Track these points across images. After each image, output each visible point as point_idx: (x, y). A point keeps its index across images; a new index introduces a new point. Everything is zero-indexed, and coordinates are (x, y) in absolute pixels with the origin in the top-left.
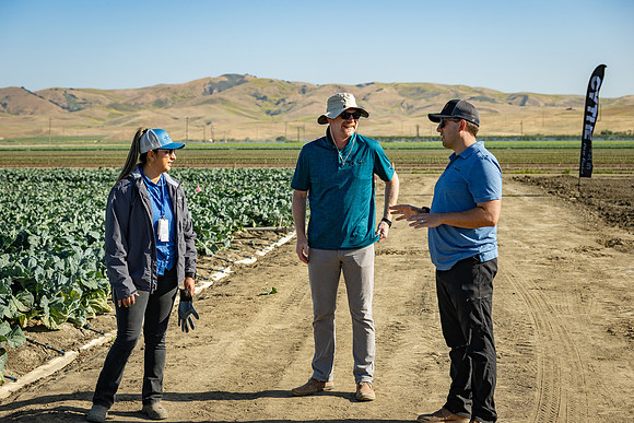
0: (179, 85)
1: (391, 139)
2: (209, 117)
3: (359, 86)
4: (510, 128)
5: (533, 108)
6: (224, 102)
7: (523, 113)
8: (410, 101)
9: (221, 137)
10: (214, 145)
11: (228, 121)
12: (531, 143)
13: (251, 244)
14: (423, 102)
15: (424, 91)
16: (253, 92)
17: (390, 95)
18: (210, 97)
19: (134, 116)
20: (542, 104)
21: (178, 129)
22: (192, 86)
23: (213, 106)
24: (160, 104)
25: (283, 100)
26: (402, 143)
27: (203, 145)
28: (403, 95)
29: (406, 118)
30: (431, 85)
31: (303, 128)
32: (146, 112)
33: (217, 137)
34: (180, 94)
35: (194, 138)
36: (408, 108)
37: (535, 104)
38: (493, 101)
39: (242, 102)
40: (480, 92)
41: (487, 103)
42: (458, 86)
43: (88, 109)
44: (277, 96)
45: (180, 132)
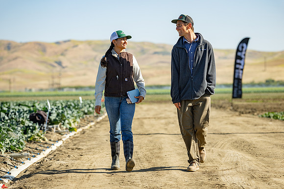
3: (58, 43)
17: (85, 51)
40: (162, 48)
41: (168, 56)
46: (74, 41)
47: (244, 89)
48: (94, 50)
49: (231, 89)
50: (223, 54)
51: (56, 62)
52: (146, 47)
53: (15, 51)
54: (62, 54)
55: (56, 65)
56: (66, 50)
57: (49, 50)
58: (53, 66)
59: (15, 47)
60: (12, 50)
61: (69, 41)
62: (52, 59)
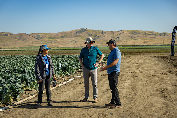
0: (68, 32)
1: (127, 46)
2: (76, 40)
3: (118, 31)
4: (161, 42)
5: (167, 37)
6: (80, 36)
7: (164, 38)
8: (132, 35)
9: (79, 46)
10: (77, 48)
11: (81, 41)
12: (166, 47)
13: (80, 73)
14: (136, 36)
15: (136, 33)
16: (88, 33)
17: (127, 34)
18: (76, 35)
19: (55, 41)
20: (170, 36)
21: (67, 44)
22: (71, 32)
23: (77, 37)
24: (63, 37)
25: (97, 35)
26: (130, 47)
27: (74, 48)
28: (130, 34)
29: (131, 40)
30: (138, 31)
31: (102, 43)
32: (59, 39)
33: (78, 46)
34: (68, 34)
35: (72, 46)
36: (132, 37)
37: (168, 36)
38: (156, 35)
39: (85, 36)
40: (152, 33)
41: (154, 35)
42: (146, 31)
43: (43, 39)
44: (95, 34)
45: (68, 45)
48: (129, 33)
56: (121, 34)
57: (115, 34)
59: (104, 33)
61: (122, 31)
62: (116, 36)
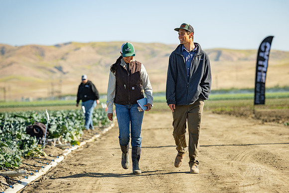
3: (58, 46)
5: (227, 63)
7: (217, 69)
17: (88, 54)
20: (235, 59)
28: (100, 54)
37: (229, 58)
46: (76, 44)
47: (267, 94)
48: (98, 52)
49: (252, 95)
50: (243, 55)
51: (56, 67)
52: (156, 49)
53: (10, 56)
54: (63, 59)
55: (55, 70)
56: (67, 54)
57: (48, 54)
58: (53, 72)
59: (9, 51)
60: (6, 55)
61: (70, 43)
62: (51, 64)
